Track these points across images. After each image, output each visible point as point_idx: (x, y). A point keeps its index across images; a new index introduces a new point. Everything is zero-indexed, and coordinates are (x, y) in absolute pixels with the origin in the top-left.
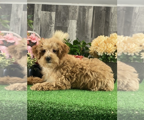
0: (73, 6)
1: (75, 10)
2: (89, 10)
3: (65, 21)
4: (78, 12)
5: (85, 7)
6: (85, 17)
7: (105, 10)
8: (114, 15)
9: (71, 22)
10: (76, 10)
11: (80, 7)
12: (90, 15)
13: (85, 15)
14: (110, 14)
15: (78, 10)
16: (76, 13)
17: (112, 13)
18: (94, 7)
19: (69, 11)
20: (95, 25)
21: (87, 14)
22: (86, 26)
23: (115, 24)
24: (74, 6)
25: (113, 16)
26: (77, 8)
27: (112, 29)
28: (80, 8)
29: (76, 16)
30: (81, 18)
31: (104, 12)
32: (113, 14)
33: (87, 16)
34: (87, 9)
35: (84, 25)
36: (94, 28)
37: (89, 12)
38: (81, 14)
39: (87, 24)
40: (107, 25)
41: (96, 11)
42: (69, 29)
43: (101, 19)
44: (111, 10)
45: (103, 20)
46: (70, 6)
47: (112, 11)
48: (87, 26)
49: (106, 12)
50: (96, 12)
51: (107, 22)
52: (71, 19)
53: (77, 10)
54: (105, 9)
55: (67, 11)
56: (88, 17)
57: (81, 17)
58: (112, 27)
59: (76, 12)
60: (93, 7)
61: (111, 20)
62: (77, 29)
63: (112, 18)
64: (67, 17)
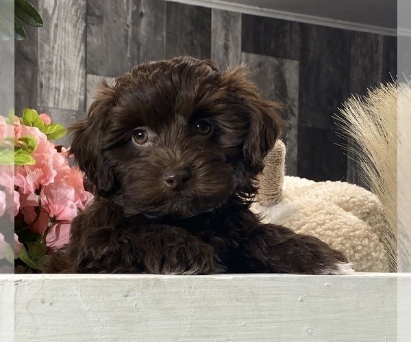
8: (56, 26)
23: (67, 74)
25: (53, 27)
27: (51, 98)
32: (54, 21)
40: (29, 73)
51: (27, 59)
58: (53, 84)
61: (47, 48)
63: (47, 39)
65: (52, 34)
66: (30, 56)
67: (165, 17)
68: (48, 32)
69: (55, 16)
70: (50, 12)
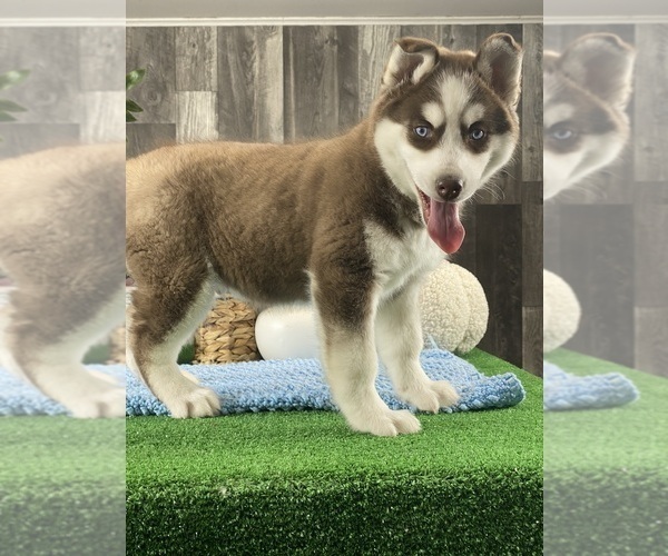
0: (189, 28)
1: (203, 47)
2: (265, 46)
3: (162, 98)
4: (215, 55)
5: (248, 33)
6: (249, 77)
7: (333, 42)
8: (374, 63)
9: (187, 100)
10: (208, 45)
11: (224, 30)
12: (270, 65)
13: (251, 66)
14: (360, 58)
15: (216, 47)
16: (207, 61)
17: (364, 52)
18: (286, 29)
19: (177, 53)
20: (297, 109)
21: (256, 64)
22: (257, 113)
24: (195, 28)
25: (371, 64)
26: (209, 38)
28: (225, 37)
29: (209, 73)
30: (233, 82)
31: (330, 52)
32: (372, 59)
33: (257, 71)
34: (254, 38)
35: (249, 111)
36: (293, 123)
37: (268, 54)
38: (231, 62)
39: (262, 106)
40: (351, 105)
41: (295, 47)
42: (180, 132)
43: (319, 79)
44: (360, 39)
45: (333, 87)
46: (179, 28)
47: (366, 42)
48: (264, 117)
49: (339, 47)
50: (295, 53)
51: (350, 94)
52: (186, 86)
53: (213, 45)
54: (336, 38)
55: (166, 53)
56: (263, 77)
57: (232, 76)
59: (206, 54)
60: (281, 31)
61: (366, 82)
62: (218, 129)
63: (366, 76)
64: (168, 78)
65: (370, 70)
66: (352, 91)
67: (475, 39)
68: (367, 69)
69: (373, 55)
70: (369, 52)
